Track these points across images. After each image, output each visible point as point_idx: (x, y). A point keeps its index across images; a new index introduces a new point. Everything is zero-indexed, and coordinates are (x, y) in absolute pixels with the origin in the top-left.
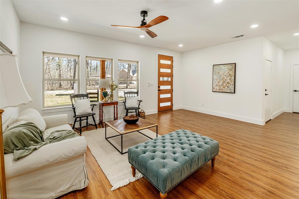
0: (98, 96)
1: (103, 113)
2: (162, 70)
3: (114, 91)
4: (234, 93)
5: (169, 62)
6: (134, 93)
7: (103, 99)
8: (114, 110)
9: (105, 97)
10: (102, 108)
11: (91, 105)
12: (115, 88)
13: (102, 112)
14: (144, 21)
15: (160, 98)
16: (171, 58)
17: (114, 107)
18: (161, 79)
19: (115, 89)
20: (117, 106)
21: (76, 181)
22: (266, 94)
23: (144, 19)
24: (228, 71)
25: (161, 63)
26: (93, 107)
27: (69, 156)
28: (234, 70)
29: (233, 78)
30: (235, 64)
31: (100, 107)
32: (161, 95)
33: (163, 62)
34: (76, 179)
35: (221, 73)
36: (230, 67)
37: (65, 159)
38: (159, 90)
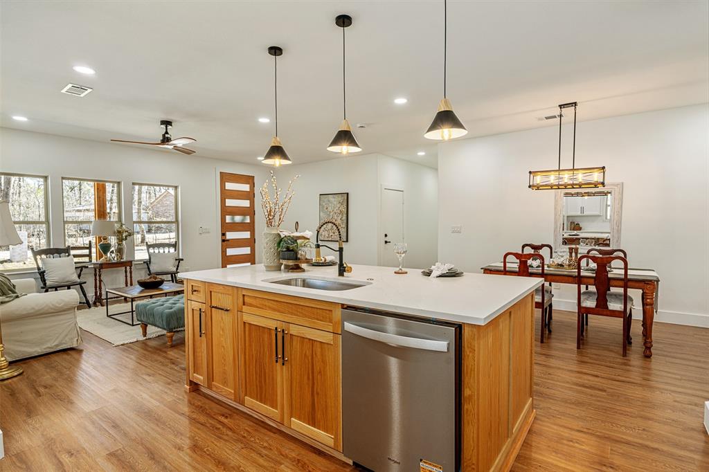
0: (90, 252)
1: (102, 283)
2: (230, 203)
3: (124, 242)
4: (347, 241)
5: (245, 187)
6: (169, 245)
7: (101, 256)
8: (126, 276)
9: (105, 253)
10: (100, 272)
11: (76, 268)
12: (126, 236)
13: (100, 281)
14: (166, 135)
15: (228, 254)
16: (249, 180)
17: (126, 272)
18: (228, 219)
19: (126, 239)
20: (131, 269)
21: (67, 339)
22: (386, 242)
23: (167, 133)
24: (338, 206)
25: (226, 188)
26: (81, 271)
27: (57, 307)
28: (345, 204)
29: (344, 218)
30: (348, 194)
31: (95, 271)
32: (227, 249)
33: (230, 186)
34: (66, 335)
35: (330, 209)
36: (340, 198)
37: (52, 309)
38: (223, 241)
